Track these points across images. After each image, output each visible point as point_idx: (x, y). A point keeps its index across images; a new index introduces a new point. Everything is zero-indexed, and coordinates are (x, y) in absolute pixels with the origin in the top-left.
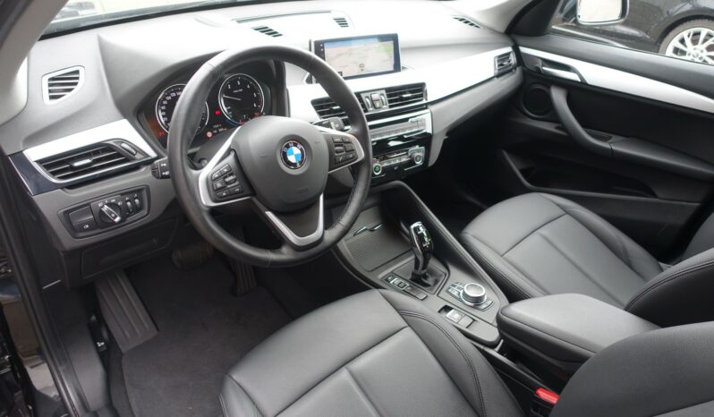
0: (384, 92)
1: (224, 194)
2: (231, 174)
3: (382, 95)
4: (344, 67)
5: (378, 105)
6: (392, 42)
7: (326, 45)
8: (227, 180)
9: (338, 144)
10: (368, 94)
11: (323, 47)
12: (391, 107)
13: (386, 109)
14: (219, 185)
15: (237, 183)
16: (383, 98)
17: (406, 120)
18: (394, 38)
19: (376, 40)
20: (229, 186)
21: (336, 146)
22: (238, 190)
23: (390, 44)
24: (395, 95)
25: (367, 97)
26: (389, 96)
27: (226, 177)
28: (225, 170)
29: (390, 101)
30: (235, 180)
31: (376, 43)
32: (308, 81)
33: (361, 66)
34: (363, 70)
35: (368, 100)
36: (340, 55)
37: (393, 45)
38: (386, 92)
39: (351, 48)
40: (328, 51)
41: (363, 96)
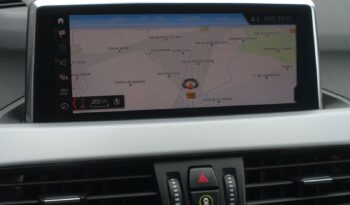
0: (238, 164)
3: (232, 171)
4: (131, 83)
5: (207, 202)
6: (293, 27)
7: (74, 22)
10: (181, 167)
11: (66, 26)
16: (230, 180)
18: (299, 17)
19: (241, 19)
23: (286, 34)
24: (273, 175)
25: (176, 175)
26: (251, 177)
29: (251, 194)
31: (242, 29)
32: (18, 116)
33: (190, 84)
34: (192, 96)
35: (174, 184)
36: (120, 50)
37: (294, 36)
38: (246, 166)
39: (154, 33)
40: (82, 38)
41: (161, 170)
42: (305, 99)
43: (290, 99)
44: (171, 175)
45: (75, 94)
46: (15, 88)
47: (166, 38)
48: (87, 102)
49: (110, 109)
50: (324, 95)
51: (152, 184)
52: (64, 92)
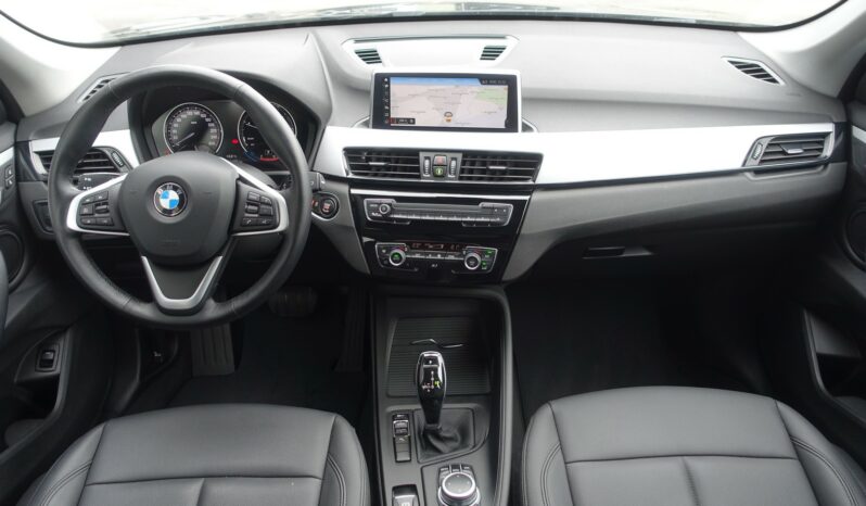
0: (460, 156)
1: (89, 222)
2: (106, 204)
3: (455, 159)
4: (419, 112)
5: (439, 171)
6: (506, 87)
7: (392, 80)
8: (99, 208)
9: (251, 202)
10: (431, 155)
11: (388, 83)
12: (461, 178)
13: (452, 179)
14: (86, 211)
15: (108, 215)
16: (453, 163)
17: (477, 201)
18: (510, 82)
19: (477, 82)
20: (96, 215)
21: (249, 204)
22: (105, 221)
23: (503, 90)
25: (429, 158)
26: (464, 163)
27: (99, 205)
28: (100, 197)
29: (462, 171)
30: (107, 211)
31: (476, 86)
32: (366, 124)
33: (448, 115)
34: (449, 121)
35: (427, 162)
36: (414, 96)
37: (506, 92)
38: (464, 156)
39: (432, 88)
40: (396, 88)
41: (422, 155)
42: (511, 125)
43: (502, 125)
44: (427, 158)
45: (392, 116)
46: (366, 111)
47: (437, 90)
48: (398, 120)
49: (408, 124)
50: (523, 124)
51: (417, 161)
52: (387, 115)
